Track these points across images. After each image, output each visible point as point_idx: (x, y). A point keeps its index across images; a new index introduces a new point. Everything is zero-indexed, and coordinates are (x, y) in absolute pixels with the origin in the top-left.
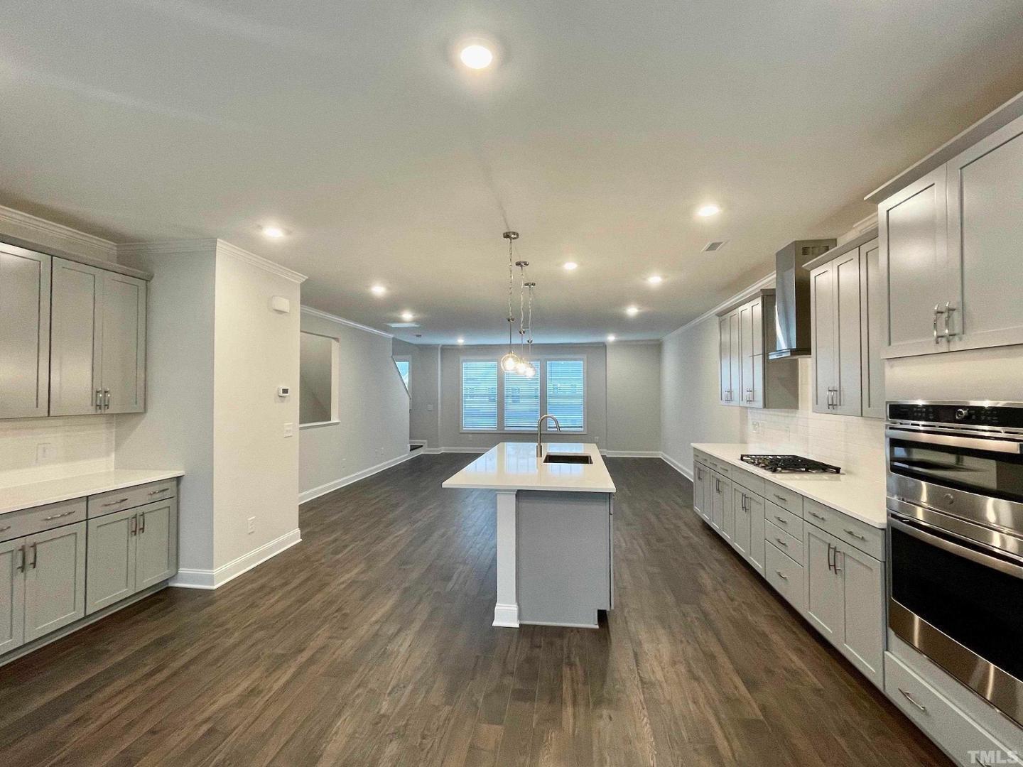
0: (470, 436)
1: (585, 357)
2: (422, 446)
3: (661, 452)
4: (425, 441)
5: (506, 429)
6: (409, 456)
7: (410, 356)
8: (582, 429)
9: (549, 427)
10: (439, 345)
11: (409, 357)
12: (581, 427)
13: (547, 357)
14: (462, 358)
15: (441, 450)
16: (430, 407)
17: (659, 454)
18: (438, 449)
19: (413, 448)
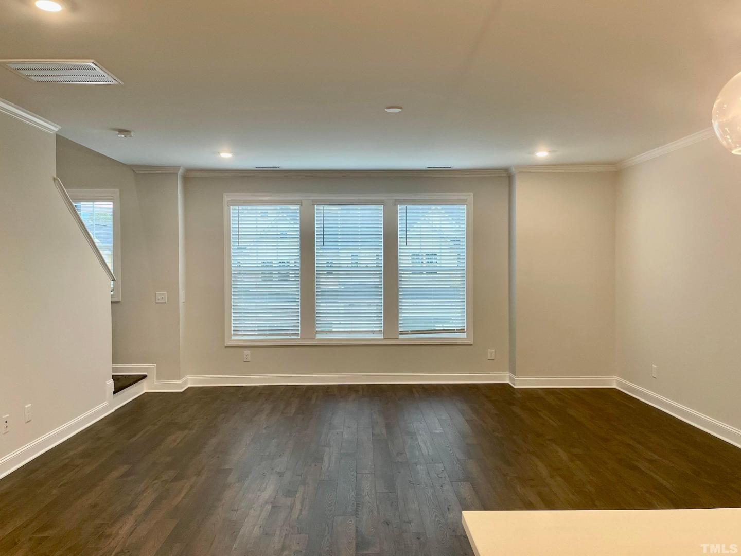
0: (247, 352)
1: (470, 197)
2: (144, 377)
3: (616, 378)
4: (153, 366)
5: (318, 336)
6: (110, 406)
7: (118, 190)
8: (464, 335)
9: (403, 333)
10: (178, 168)
11: (116, 192)
12: (462, 331)
13: (399, 196)
14: (227, 198)
15: (186, 382)
16: (163, 295)
17: (613, 382)
18: (182, 381)
19: (121, 383)
